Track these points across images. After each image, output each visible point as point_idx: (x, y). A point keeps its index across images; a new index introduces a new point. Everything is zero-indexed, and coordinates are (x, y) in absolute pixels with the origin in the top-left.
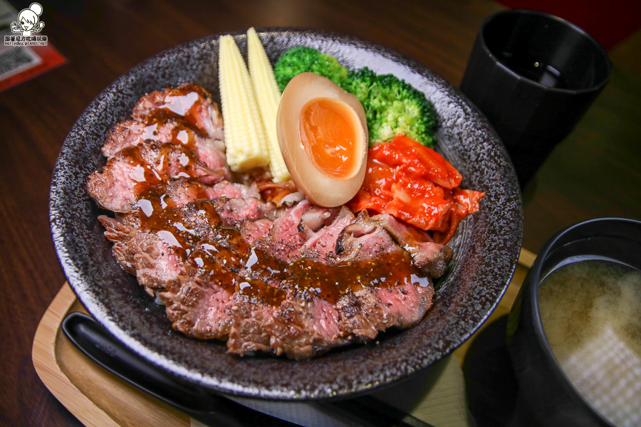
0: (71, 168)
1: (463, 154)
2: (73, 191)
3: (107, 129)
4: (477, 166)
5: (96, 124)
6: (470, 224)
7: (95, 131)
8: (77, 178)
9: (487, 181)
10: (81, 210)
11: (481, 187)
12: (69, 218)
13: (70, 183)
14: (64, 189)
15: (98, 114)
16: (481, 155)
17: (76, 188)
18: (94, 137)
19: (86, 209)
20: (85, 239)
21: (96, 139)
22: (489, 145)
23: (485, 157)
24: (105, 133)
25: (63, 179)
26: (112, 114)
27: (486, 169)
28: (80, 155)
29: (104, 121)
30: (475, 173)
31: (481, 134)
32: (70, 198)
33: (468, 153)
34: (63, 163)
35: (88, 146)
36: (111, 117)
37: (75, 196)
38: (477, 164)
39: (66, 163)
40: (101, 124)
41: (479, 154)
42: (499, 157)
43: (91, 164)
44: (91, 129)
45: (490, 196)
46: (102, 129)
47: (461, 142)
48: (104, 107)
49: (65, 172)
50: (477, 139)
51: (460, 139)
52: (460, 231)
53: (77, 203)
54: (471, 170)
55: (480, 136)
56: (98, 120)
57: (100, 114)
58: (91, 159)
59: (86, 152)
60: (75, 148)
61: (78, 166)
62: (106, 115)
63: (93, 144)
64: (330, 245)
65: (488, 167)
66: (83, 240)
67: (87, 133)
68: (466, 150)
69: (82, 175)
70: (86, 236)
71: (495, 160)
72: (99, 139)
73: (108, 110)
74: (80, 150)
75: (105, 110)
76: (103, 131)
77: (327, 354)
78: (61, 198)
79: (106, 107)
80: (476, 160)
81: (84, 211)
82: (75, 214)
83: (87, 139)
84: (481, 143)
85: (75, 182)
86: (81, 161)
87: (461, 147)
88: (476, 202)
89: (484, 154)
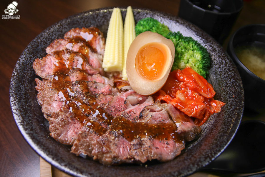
0: (29, 55)
1: (220, 82)
2: (26, 65)
3: (51, 41)
4: (225, 89)
5: (47, 38)
6: (214, 118)
7: (45, 41)
8: (30, 59)
9: (228, 97)
10: (28, 74)
11: (225, 100)
12: (21, 76)
13: (27, 61)
14: (23, 63)
15: (49, 33)
16: (229, 84)
17: (29, 64)
18: (44, 43)
20: (25, 87)
22: (234, 79)
25: (24, 59)
26: (55, 35)
27: (229, 92)
28: (35, 50)
29: (50, 37)
30: (223, 93)
31: (231, 74)
32: (24, 67)
34: (26, 52)
35: (40, 47)
36: (55, 36)
37: (27, 67)
38: (226, 88)
39: (27, 52)
41: (228, 83)
42: (237, 86)
43: (39, 55)
44: (44, 40)
45: (228, 105)
46: (49, 40)
47: (221, 76)
48: (52, 31)
49: (25, 56)
50: (228, 76)
52: (209, 121)
53: (27, 70)
54: (222, 91)
55: (230, 75)
56: (48, 36)
57: (50, 34)
58: (40, 53)
59: (38, 49)
60: (34, 46)
61: (32, 54)
62: (52, 35)
63: (43, 46)
64: (138, 113)
66: (24, 87)
67: (41, 41)
68: (222, 81)
69: (33, 59)
71: (235, 87)
72: (46, 45)
73: (54, 33)
74: (36, 48)
75: (53, 32)
78: (20, 67)
79: (53, 31)
80: (226, 86)
81: (29, 75)
82: (24, 75)
83: (41, 43)
84: (230, 78)
85: (29, 61)
86: (35, 52)
87: (220, 79)
88: (220, 107)
89: (230, 84)
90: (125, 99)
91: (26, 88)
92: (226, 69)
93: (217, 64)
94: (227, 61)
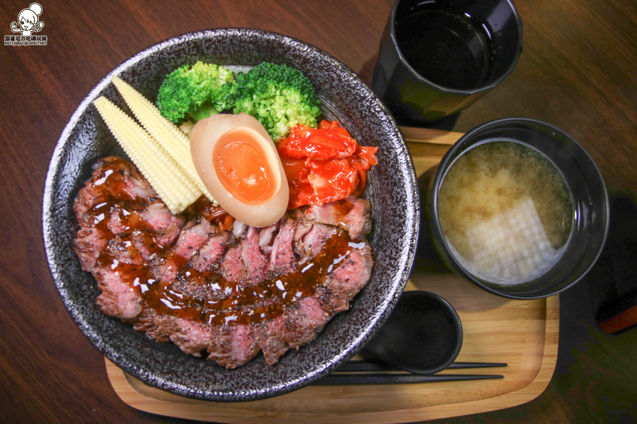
0: (78, 302)
1: (347, 112)
2: (93, 318)
3: (71, 248)
4: (364, 122)
5: (61, 252)
6: (376, 176)
7: (66, 258)
8: (86, 306)
9: (376, 136)
10: (109, 327)
11: (373, 142)
12: (110, 340)
13: (87, 314)
14: (89, 323)
15: (56, 243)
16: (363, 112)
17: (93, 314)
18: (69, 263)
19: (111, 323)
20: (130, 346)
21: (70, 265)
22: (367, 101)
23: (367, 113)
24: (72, 252)
25: (81, 316)
26: (64, 234)
27: (372, 125)
28: (73, 286)
29: (64, 245)
30: (364, 129)
31: (357, 92)
32: (96, 325)
33: (352, 111)
34: (70, 303)
35: (71, 274)
36: (65, 236)
37: (97, 320)
38: (363, 120)
39: (72, 302)
40: (64, 248)
41: (362, 111)
42: (379, 112)
43: (84, 286)
44: (62, 259)
45: (383, 150)
46: (67, 251)
47: (343, 101)
48: (55, 234)
49: (77, 309)
50: (356, 98)
51: (341, 99)
52: (370, 181)
53: (103, 324)
54: (360, 127)
55: (356, 95)
56: (60, 247)
57: (58, 242)
58: (81, 282)
59: (74, 280)
60: (67, 284)
61: (79, 296)
62: (61, 238)
63: (73, 269)
64: (288, 252)
65: (373, 123)
66: (130, 348)
68: (349, 108)
69: (87, 301)
70: (128, 343)
71: (376, 116)
72: (72, 262)
73: (59, 233)
75: (57, 235)
76: (70, 252)
77: (324, 331)
78: (93, 330)
79: (56, 232)
80: (361, 117)
81: (111, 325)
82: (109, 334)
83: (66, 269)
84: (360, 101)
85: (88, 310)
86: (77, 290)
87: (344, 106)
88: (373, 156)
89: (366, 111)
90: (257, 246)
91: (132, 345)
92: (345, 87)
93: (325, 82)
94: (337, 72)
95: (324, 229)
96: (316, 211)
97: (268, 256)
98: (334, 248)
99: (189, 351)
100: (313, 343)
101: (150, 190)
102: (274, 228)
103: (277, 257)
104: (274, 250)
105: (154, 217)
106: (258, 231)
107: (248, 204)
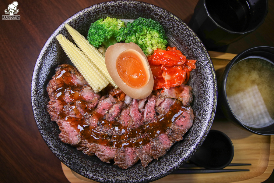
0: (49, 137)
1: (181, 42)
2: (57, 145)
3: (45, 110)
4: (189, 48)
5: (41, 112)
6: (195, 74)
7: (43, 115)
8: (54, 138)
9: (196, 54)
10: (65, 149)
11: (194, 57)
12: (65, 155)
13: (54, 142)
14: (55, 147)
15: (38, 107)
16: (189, 43)
17: (57, 142)
18: (45, 117)
19: (66, 147)
20: (75, 158)
21: (45, 118)
22: (191, 37)
23: (191, 43)
24: (46, 112)
25: (51, 143)
27: (194, 49)
28: (47, 128)
29: (42, 108)
30: (189, 51)
31: (187, 33)
32: (59, 148)
33: (184, 42)
34: (45, 137)
35: (46, 123)
36: (43, 103)
37: (59, 145)
38: (189, 47)
39: (46, 136)
40: (42, 110)
41: (189, 42)
42: (197, 43)
43: (52, 128)
44: (41, 115)
45: (199, 62)
46: (44, 111)
47: (179, 37)
48: (37, 103)
49: (49, 140)
50: (186, 36)
51: (178, 36)
52: (192, 77)
53: (62, 147)
54: (187, 50)
55: (186, 34)
56: (40, 109)
57: (39, 107)
58: (51, 126)
59: (47, 126)
60: (44, 128)
61: (50, 134)
62: (40, 105)
63: (46, 120)
65: (194, 48)
66: (75, 159)
67: (42, 118)
68: (182, 41)
69: (54, 136)
70: (75, 157)
71: (196, 44)
72: (46, 116)
74: (45, 126)
75: (39, 103)
76: (45, 112)
78: (57, 150)
79: (38, 102)
80: (188, 45)
81: (66, 148)
82: (65, 152)
83: (43, 120)
84: (188, 37)
85: (55, 140)
86: (49, 130)
87: (180, 40)
88: (194, 65)
89: (191, 42)
90: (137, 109)
91: (76, 157)
92: (181, 30)
93: (170, 28)
94: (177, 23)
95: (170, 100)
96: (166, 92)
97: (143, 113)
98: (175, 109)
99: (104, 160)
100: (165, 156)
101: (84, 81)
102: (146, 100)
103: (147, 114)
104: (146, 111)
105: (86, 94)
106: (138, 101)
107: (134, 88)
